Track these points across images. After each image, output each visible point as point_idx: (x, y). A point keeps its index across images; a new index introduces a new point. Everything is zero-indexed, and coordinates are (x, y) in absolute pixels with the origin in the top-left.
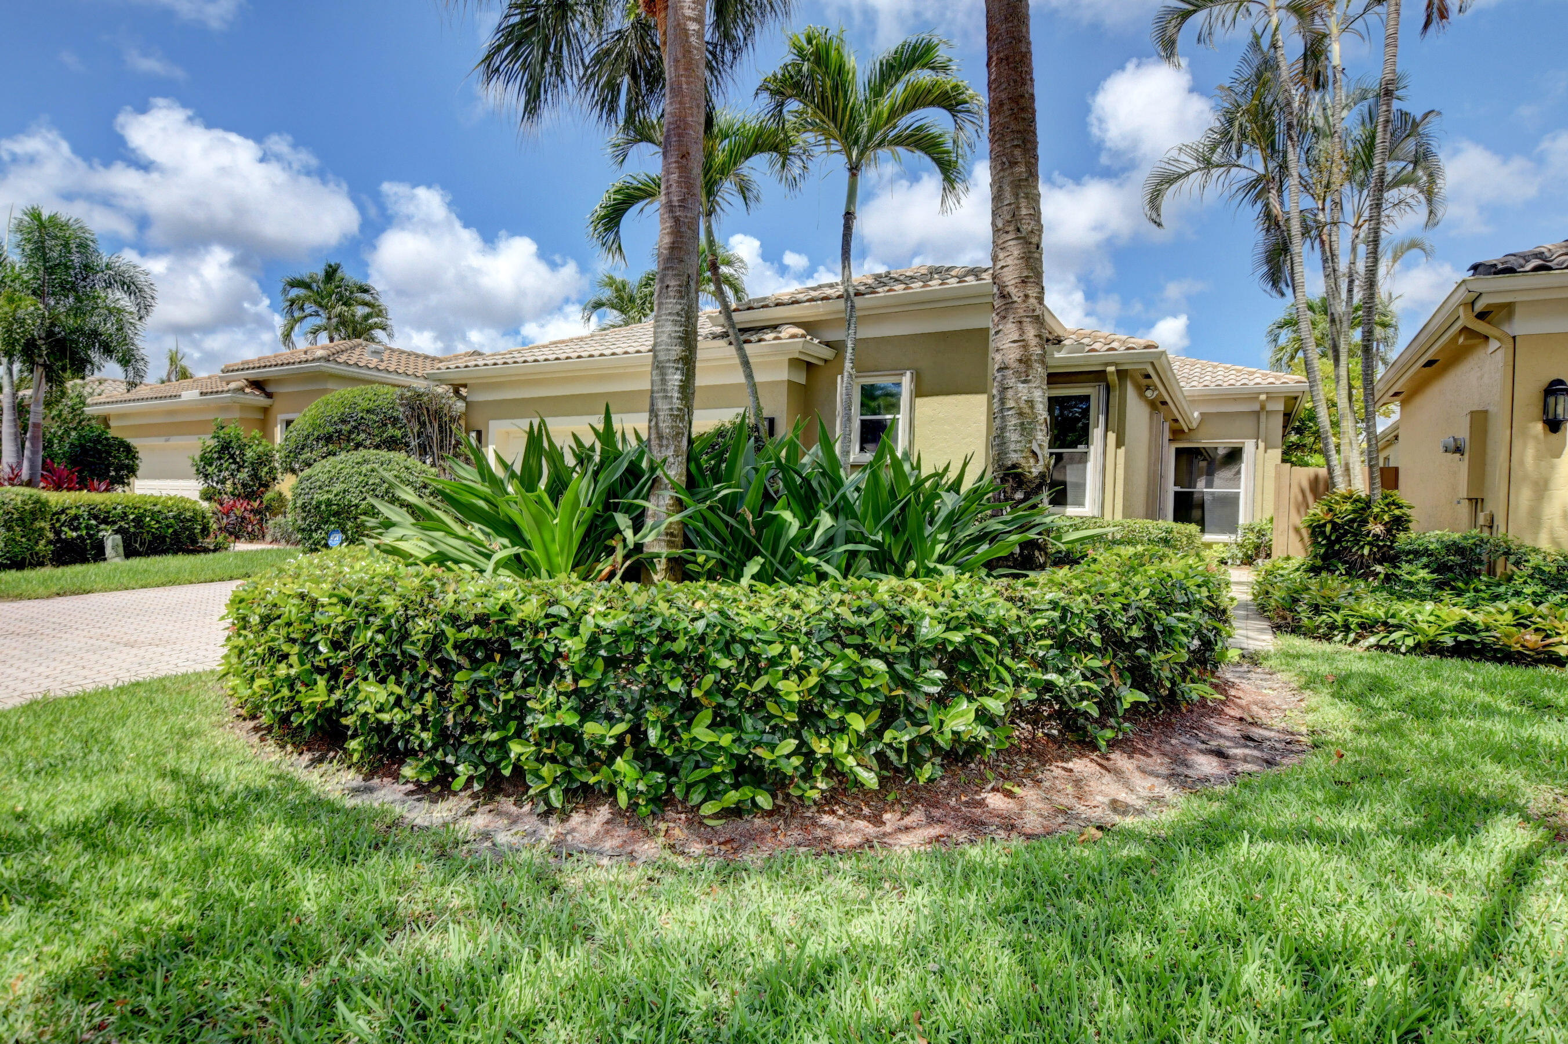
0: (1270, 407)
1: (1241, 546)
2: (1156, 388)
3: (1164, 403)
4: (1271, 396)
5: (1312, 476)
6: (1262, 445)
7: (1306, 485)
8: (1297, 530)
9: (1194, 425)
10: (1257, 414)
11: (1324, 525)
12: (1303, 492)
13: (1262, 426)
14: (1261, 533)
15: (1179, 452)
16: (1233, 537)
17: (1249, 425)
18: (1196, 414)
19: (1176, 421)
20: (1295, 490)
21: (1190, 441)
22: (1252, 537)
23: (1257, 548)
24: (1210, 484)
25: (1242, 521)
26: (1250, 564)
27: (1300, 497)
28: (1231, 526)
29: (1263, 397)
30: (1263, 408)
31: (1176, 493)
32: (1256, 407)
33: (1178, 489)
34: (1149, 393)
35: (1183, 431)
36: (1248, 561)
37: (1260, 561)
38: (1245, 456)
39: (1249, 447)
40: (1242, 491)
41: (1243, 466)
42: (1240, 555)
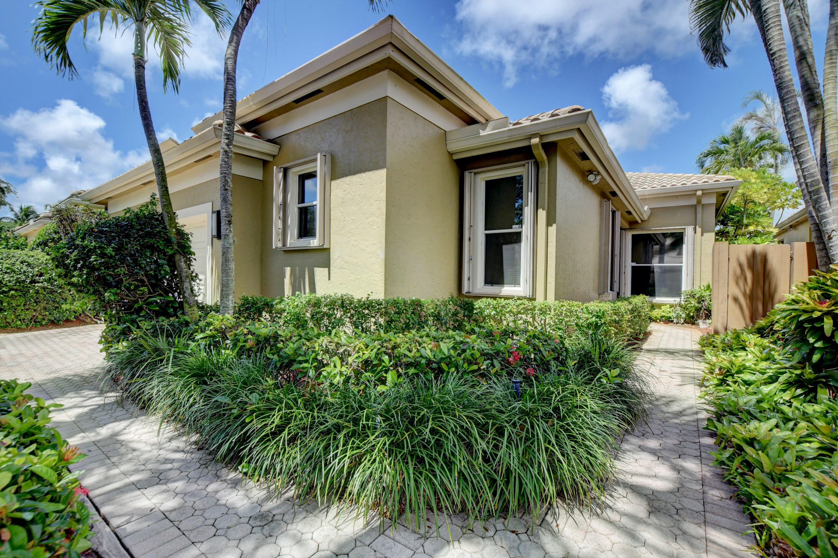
0: (705, 201)
1: (685, 308)
2: (599, 173)
3: (614, 194)
4: (706, 192)
5: (750, 252)
6: (699, 230)
7: (744, 260)
8: (736, 300)
9: (646, 217)
10: (695, 207)
11: (820, 319)
12: (741, 266)
13: (699, 216)
14: (701, 300)
15: (635, 238)
16: (678, 300)
17: (689, 215)
18: (646, 208)
19: (629, 213)
20: (734, 264)
21: (642, 229)
22: (694, 303)
23: (698, 310)
24: (661, 261)
25: (683, 289)
26: (693, 324)
27: (738, 271)
28: (676, 291)
29: (699, 193)
30: (699, 202)
31: (633, 268)
32: (694, 202)
33: (634, 264)
34: (591, 178)
35: (637, 222)
36: (691, 320)
37: (700, 322)
38: (685, 239)
39: (689, 231)
40: (684, 265)
41: (684, 246)
42: (684, 316)
